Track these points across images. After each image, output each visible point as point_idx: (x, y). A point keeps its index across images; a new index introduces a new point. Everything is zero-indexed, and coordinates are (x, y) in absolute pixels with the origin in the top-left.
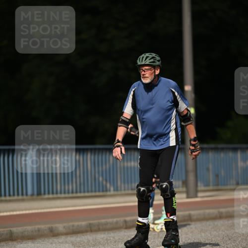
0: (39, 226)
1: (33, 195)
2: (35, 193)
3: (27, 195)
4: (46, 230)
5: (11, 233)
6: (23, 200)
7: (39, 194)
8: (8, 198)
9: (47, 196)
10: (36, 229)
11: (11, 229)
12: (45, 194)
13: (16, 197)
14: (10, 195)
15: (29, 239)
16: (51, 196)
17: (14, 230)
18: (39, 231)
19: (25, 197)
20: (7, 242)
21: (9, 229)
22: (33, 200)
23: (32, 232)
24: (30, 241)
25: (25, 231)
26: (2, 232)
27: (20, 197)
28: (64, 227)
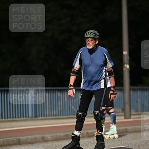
0: (36, 136)
1: (32, 117)
2: (34, 116)
3: (28, 117)
4: (40, 138)
5: (19, 140)
6: (26, 120)
7: (36, 116)
8: (17, 119)
9: (40, 118)
10: (34, 138)
11: (19, 138)
12: (39, 116)
13: (22, 119)
14: (18, 117)
15: (30, 144)
16: (43, 118)
17: (21, 138)
18: (36, 139)
19: (27, 118)
20: (16, 145)
21: (18, 138)
22: (32, 120)
23: (32, 139)
24: (30, 145)
25: (27, 139)
26: (14, 139)
27: (25, 118)
28: (51, 136)
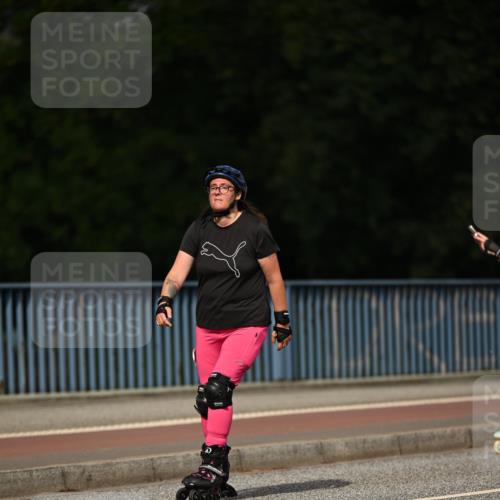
0: (297, 443)
1: (282, 380)
3: (271, 379)
4: (309, 450)
6: (264, 390)
7: (296, 377)
9: (311, 382)
10: (291, 448)
12: (307, 377)
16: (320, 381)
18: (295, 451)
19: (267, 384)
22: (283, 389)
23: (282, 453)
24: (276, 471)
25: (268, 453)
27: (258, 384)
28: (347, 444)
